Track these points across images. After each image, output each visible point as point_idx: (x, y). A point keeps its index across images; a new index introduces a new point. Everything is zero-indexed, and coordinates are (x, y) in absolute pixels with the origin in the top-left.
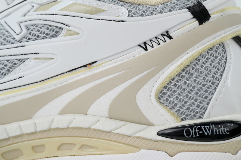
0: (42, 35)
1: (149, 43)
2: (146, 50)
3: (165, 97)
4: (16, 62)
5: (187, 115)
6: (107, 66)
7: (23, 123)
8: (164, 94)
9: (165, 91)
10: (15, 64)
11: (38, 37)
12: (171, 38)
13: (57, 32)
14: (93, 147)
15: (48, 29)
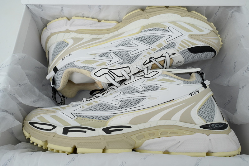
0: (152, 89)
1: (192, 93)
2: (192, 96)
3: (200, 113)
4: (141, 99)
5: (208, 121)
6: (178, 101)
7: (145, 124)
8: (199, 112)
9: (200, 111)
10: (141, 100)
11: (150, 90)
12: (199, 92)
13: (157, 89)
14: (176, 133)
15: (153, 87)
